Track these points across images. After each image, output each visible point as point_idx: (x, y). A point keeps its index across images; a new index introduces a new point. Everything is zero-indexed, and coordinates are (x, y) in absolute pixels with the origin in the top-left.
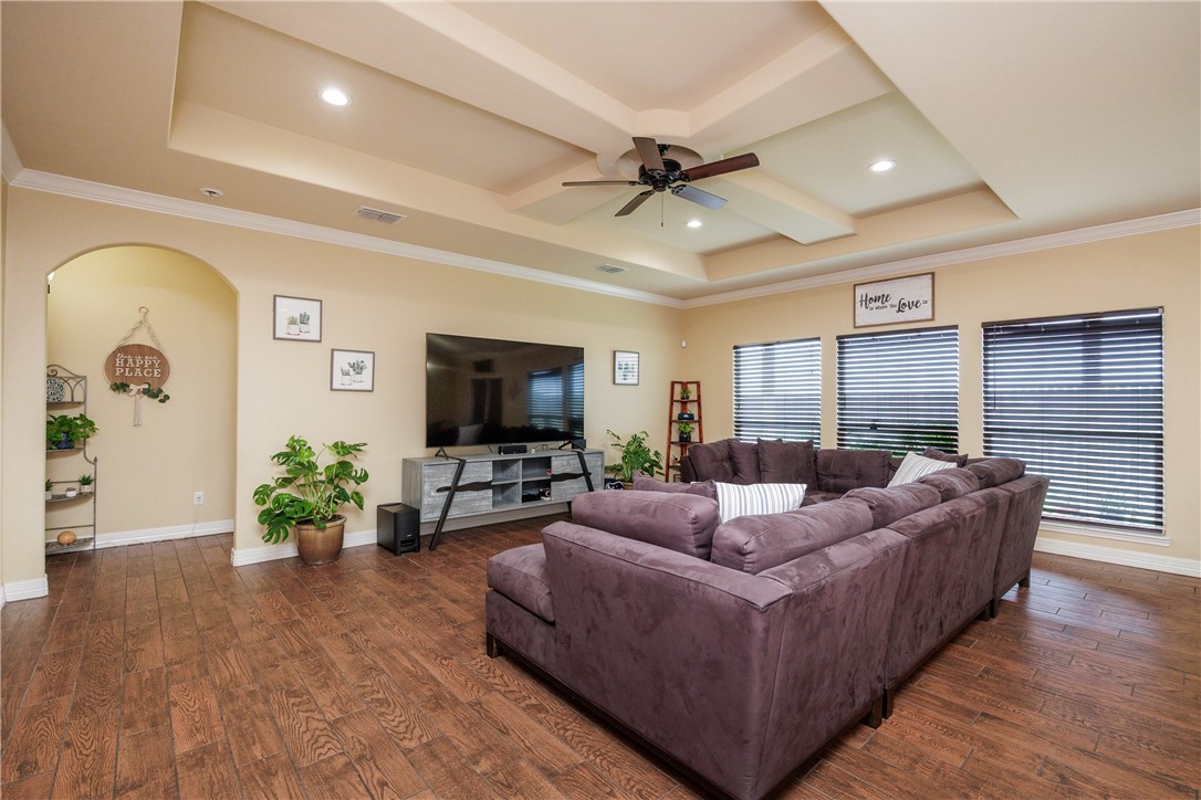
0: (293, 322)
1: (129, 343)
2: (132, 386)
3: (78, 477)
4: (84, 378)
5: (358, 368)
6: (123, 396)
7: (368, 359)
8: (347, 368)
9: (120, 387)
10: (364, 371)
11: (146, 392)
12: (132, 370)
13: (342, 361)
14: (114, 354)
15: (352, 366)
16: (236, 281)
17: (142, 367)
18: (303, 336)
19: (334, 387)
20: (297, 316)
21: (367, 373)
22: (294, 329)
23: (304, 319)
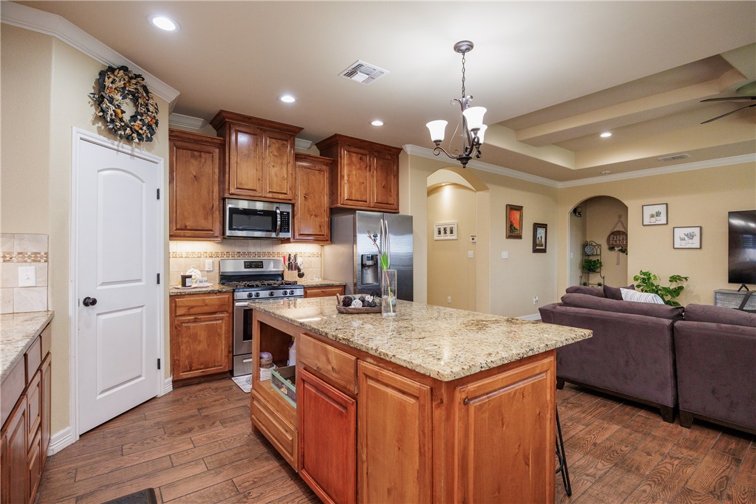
0: (652, 216)
1: (615, 230)
2: (616, 248)
3: (597, 283)
4: (600, 245)
5: (691, 236)
6: (613, 252)
7: (697, 231)
8: (683, 236)
9: (611, 248)
10: (695, 237)
11: (620, 250)
12: (616, 241)
13: (679, 233)
14: (610, 236)
15: (687, 235)
16: (626, 202)
17: (619, 240)
18: (657, 223)
19: (675, 247)
20: (655, 213)
21: (697, 239)
22: (653, 220)
23: (658, 214)
